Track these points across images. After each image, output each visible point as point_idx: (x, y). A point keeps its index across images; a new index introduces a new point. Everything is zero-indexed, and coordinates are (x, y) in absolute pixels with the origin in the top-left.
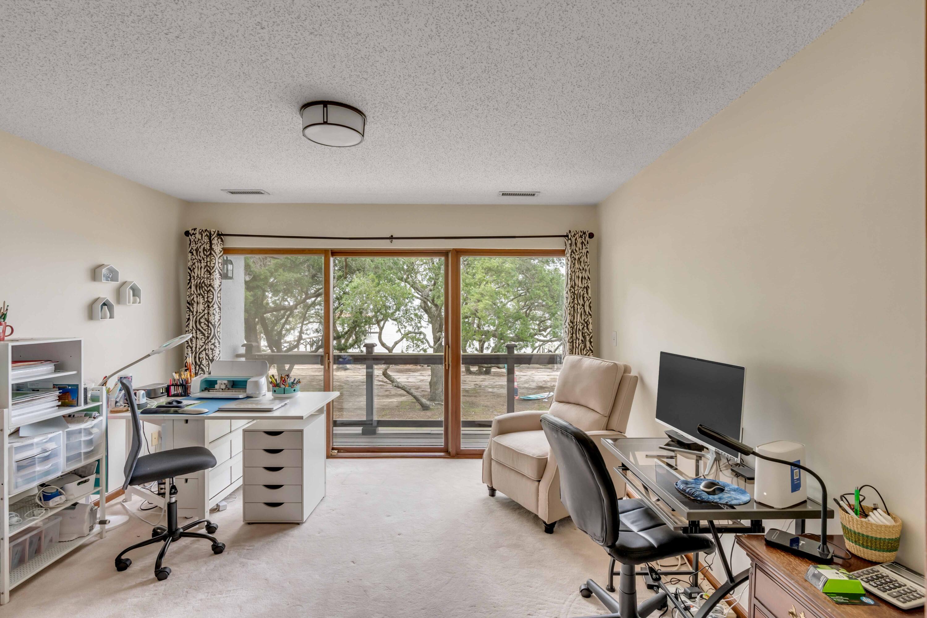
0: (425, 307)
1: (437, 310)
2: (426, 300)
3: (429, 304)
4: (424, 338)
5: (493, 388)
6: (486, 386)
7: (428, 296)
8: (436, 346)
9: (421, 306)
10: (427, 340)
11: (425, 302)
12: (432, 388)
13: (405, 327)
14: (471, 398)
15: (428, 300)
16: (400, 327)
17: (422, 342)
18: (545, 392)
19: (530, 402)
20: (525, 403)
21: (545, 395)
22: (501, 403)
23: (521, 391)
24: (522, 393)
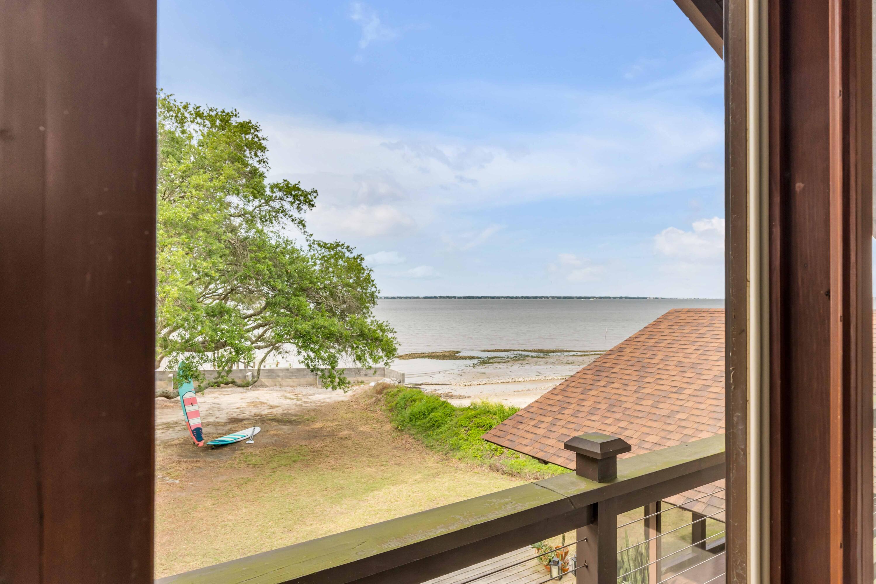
18: (246, 428)
19: (226, 449)
20: (218, 451)
21: (248, 432)
22: (175, 458)
23: (205, 430)
24: (209, 435)
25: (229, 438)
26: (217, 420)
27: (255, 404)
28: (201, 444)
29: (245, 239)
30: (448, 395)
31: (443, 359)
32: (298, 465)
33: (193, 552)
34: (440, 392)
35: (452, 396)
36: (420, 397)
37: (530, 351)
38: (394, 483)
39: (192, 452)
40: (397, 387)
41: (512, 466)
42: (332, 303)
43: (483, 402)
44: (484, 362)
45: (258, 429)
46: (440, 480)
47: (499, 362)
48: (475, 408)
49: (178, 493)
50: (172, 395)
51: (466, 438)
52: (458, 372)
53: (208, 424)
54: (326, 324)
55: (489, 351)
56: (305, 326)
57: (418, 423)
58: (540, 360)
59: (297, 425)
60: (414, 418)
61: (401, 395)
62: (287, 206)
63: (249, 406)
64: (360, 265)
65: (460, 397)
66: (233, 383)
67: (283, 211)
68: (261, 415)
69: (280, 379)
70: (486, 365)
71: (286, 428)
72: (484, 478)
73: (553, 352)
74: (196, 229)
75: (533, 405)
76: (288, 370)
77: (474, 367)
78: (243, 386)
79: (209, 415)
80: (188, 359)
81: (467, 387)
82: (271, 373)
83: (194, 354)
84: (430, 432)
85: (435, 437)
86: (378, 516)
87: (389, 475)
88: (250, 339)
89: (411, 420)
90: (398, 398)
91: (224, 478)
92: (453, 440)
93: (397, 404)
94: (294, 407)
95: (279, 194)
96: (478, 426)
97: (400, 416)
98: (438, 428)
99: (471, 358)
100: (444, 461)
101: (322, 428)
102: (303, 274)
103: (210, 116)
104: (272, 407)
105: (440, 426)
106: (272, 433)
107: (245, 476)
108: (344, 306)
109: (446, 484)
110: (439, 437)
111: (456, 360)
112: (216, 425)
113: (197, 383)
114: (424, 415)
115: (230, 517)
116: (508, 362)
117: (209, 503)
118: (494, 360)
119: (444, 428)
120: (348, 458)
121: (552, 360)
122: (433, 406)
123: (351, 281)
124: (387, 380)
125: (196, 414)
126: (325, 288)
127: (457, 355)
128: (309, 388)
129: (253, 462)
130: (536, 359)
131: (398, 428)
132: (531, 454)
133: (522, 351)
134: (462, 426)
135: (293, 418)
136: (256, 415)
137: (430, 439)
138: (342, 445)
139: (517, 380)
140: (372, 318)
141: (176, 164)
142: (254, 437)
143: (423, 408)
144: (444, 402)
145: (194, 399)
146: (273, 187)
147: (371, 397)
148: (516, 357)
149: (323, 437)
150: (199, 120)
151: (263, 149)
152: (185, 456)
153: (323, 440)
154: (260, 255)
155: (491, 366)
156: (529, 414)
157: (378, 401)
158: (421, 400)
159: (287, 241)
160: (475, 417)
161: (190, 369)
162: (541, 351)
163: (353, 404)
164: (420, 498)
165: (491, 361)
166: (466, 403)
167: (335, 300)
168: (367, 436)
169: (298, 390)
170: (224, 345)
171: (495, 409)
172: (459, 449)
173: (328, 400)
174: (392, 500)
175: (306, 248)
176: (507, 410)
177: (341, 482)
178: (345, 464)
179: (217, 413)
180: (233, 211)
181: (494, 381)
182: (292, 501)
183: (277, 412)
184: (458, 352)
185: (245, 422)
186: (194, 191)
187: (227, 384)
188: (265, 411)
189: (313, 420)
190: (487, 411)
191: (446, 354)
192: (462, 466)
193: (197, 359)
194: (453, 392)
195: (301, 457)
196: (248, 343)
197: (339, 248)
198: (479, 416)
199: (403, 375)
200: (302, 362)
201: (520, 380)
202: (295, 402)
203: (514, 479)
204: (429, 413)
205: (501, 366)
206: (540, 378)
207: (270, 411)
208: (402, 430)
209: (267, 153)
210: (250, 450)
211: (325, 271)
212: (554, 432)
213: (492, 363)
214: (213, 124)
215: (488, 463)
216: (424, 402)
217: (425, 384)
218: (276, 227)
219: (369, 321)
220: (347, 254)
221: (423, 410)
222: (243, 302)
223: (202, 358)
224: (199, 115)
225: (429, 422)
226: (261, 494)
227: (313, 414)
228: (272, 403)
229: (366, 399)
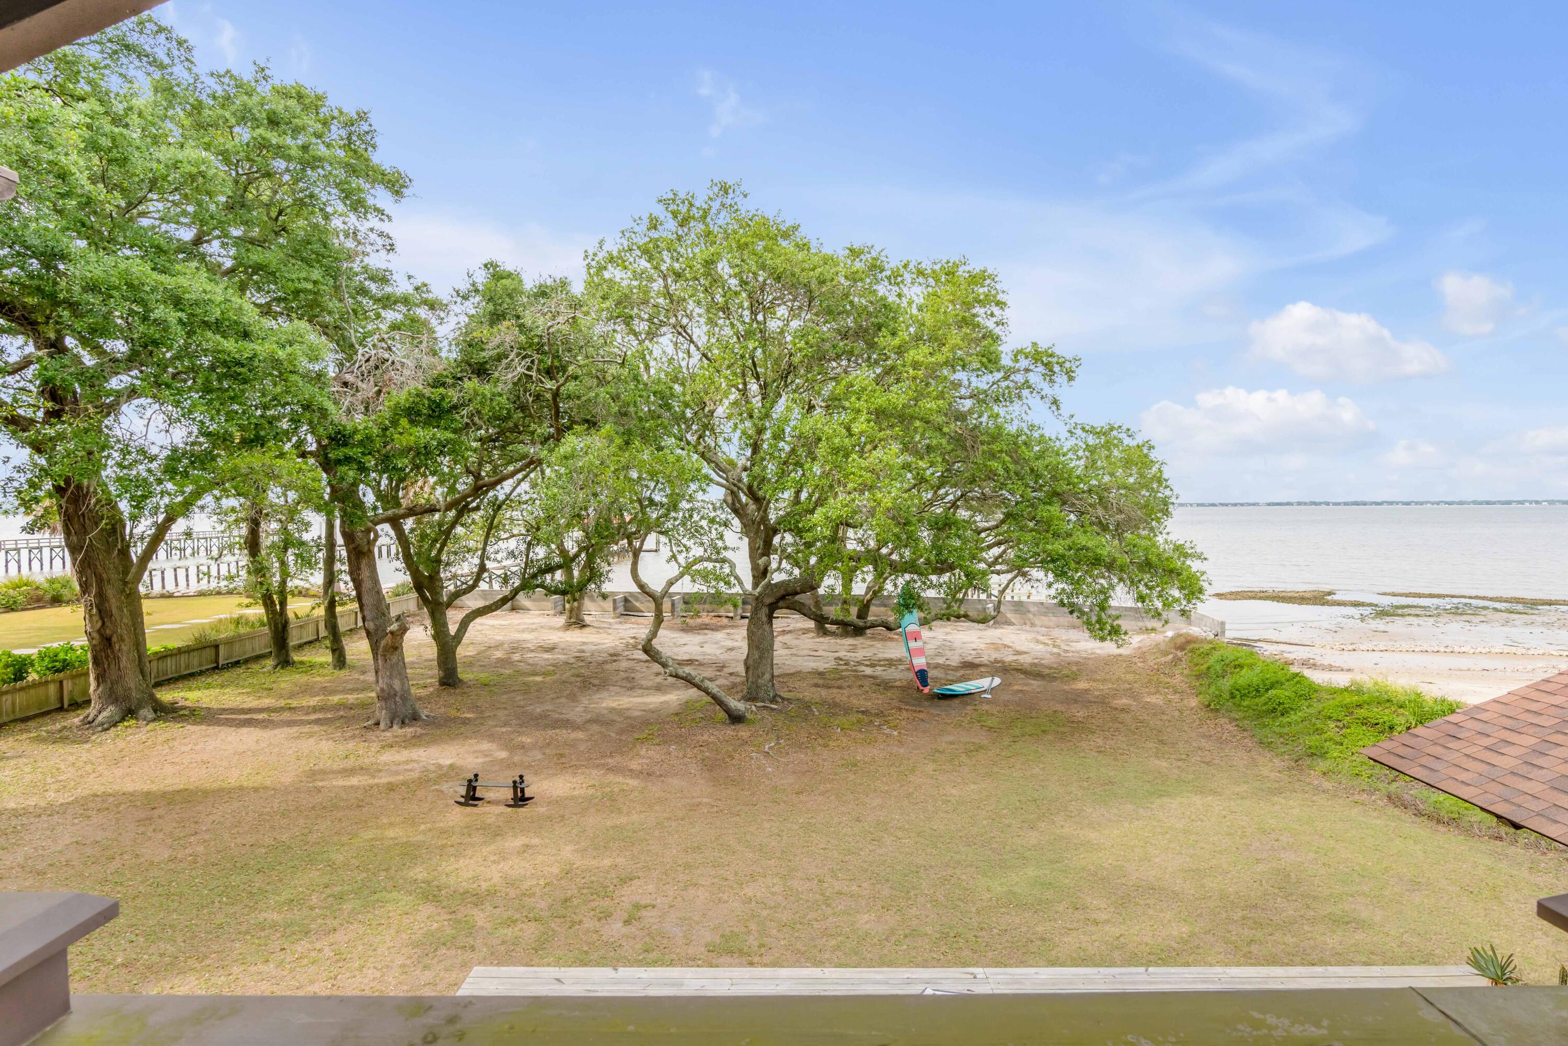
0: (733, 504)
1: (759, 510)
2: (735, 489)
3: (744, 499)
4: (732, 573)
5: (872, 666)
6: (859, 663)
7: (740, 480)
8: (759, 589)
9: (725, 501)
10: (737, 578)
11: (732, 493)
12: (750, 672)
13: (688, 549)
14: (831, 691)
15: (739, 488)
16: (675, 549)
17: (728, 583)
18: (982, 677)
19: (956, 701)
20: (946, 702)
21: (985, 683)
22: (895, 703)
23: (932, 673)
24: (936, 679)
25: (959, 688)
26: (948, 663)
27: (996, 647)
28: (926, 690)
29: (976, 427)
30: (1305, 663)
31: (1300, 604)
32: (1050, 737)
33: (907, 826)
34: (1291, 657)
35: (1314, 665)
36: (1251, 661)
37: (1491, 599)
38: (1201, 791)
39: (916, 699)
40: (1210, 642)
41: (1438, 805)
42: (1100, 512)
43: (1376, 683)
44: (1382, 613)
45: (997, 681)
46: (1283, 801)
47: (1417, 615)
48: (1359, 691)
49: (896, 748)
50: (892, 626)
51: (1338, 739)
52: (1329, 627)
53: (937, 666)
54: (1090, 545)
55: (1394, 595)
56: (1058, 546)
57: (1245, 703)
58: (1517, 616)
59: (1051, 681)
60: (1238, 694)
61: (1216, 656)
62: (1034, 378)
63: (988, 649)
64: (1146, 456)
65: (1330, 668)
66: (966, 616)
67: (1027, 385)
68: (1003, 662)
69: (1031, 616)
70: (1388, 619)
71: (1035, 684)
72: (1375, 814)
73: (1550, 603)
74: (913, 418)
75: (1487, 707)
76: (1042, 604)
77: (1362, 620)
78: (979, 622)
79: (939, 654)
80: (908, 583)
81: (1345, 653)
82: (1019, 607)
83: (915, 577)
84: (1266, 720)
85: (1277, 729)
86: (1168, 836)
87: (1191, 777)
88: (985, 561)
89: (1233, 696)
90: (1212, 660)
91: (951, 738)
92: (1313, 740)
93: (1209, 668)
94: (1048, 656)
95: (1024, 363)
96: (1364, 722)
97: (1213, 689)
98: (1283, 715)
99: (1356, 604)
100: (1294, 772)
101: (1086, 691)
102: (1057, 473)
103: (934, 271)
104: (1018, 653)
105: (1287, 712)
106: (1016, 687)
107: (976, 741)
108: (1120, 517)
109: (1296, 811)
110: (1286, 730)
111: (1326, 607)
112: (946, 668)
113: (922, 615)
114: (1257, 691)
115: (954, 791)
116: (1439, 615)
117: (930, 767)
118: (1406, 611)
119: (1294, 717)
120: (1124, 739)
121: (1546, 619)
122: (1273, 679)
123: (1131, 480)
124: (1195, 631)
125: (921, 652)
126: (1090, 491)
127: (1329, 598)
128: (1072, 631)
129: (989, 723)
130: (1505, 615)
131: (1209, 705)
132: (1479, 804)
133: (1470, 597)
134: (1330, 718)
135: (1047, 671)
136: (996, 661)
137: (1266, 731)
138: (1115, 720)
139: (1457, 649)
140: (1165, 536)
141: (889, 338)
142: (992, 690)
143: (1256, 681)
144: (1297, 675)
145: (919, 633)
146: (1016, 355)
147: (1166, 654)
148: (1457, 608)
149: (1088, 704)
150: (921, 280)
151: (1001, 304)
152: (907, 703)
153: (1087, 707)
154: (995, 447)
155: (1399, 621)
156: (1476, 723)
157: (1176, 661)
158: (1251, 666)
159: (1032, 427)
160: (1359, 706)
161: (912, 597)
162: (1518, 601)
163: (1135, 660)
164: (1243, 823)
165: (1400, 611)
166: (1341, 680)
167: (1106, 508)
168: (1158, 712)
169: (1056, 633)
170: (951, 568)
171: (1402, 699)
172: (1323, 755)
173: (1098, 651)
174: (1193, 817)
175: (1064, 434)
176: (1431, 703)
177: (1112, 774)
178: (1119, 748)
179: (949, 653)
180: (963, 391)
181: (1405, 646)
182: (1036, 787)
183: (1025, 660)
184: (1330, 593)
185: (982, 669)
186: (911, 371)
187: (958, 617)
188: (1009, 658)
189: (1074, 677)
190: (1385, 700)
191: (1307, 595)
192: (1327, 785)
193: (919, 584)
194: (1318, 658)
195: (1054, 727)
196: (983, 566)
197: (1115, 433)
198: (1366, 706)
199: (1223, 624)
200: (1055, 597)
201: (1463, 649)
202: (1050, 648)
203: (1441, 828)
204: (1267, 690)
205: (1421, 623)
206: (1514, 650)
207: (1015, 658)
208: (1217, 710)
209: (1006, 310)
210: (986, 707)
211: (1091, 465)
212: (1542, 768)
213: (1402, 615)
214: (937, 280)
215: (1384, 790)
216: (1257, 670)
217: (1265, 641)
218: (1016, 408)
219: (1160, 539)
220: (1127, 441)
221: (1255, 683)
222: (981, 512)
223: (924, 583)
224: (921, 273)
225: (1266, 704)
226: (995, 769)
227: (1074, 668)
228: (1018, 648)
229: (1158, 655)
